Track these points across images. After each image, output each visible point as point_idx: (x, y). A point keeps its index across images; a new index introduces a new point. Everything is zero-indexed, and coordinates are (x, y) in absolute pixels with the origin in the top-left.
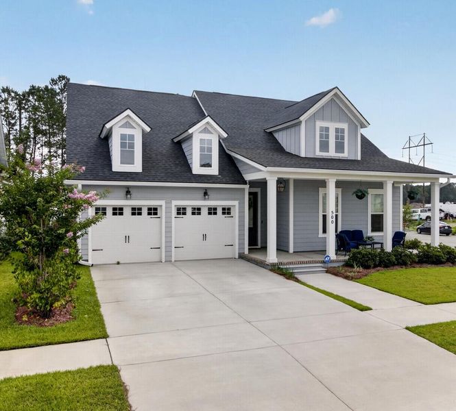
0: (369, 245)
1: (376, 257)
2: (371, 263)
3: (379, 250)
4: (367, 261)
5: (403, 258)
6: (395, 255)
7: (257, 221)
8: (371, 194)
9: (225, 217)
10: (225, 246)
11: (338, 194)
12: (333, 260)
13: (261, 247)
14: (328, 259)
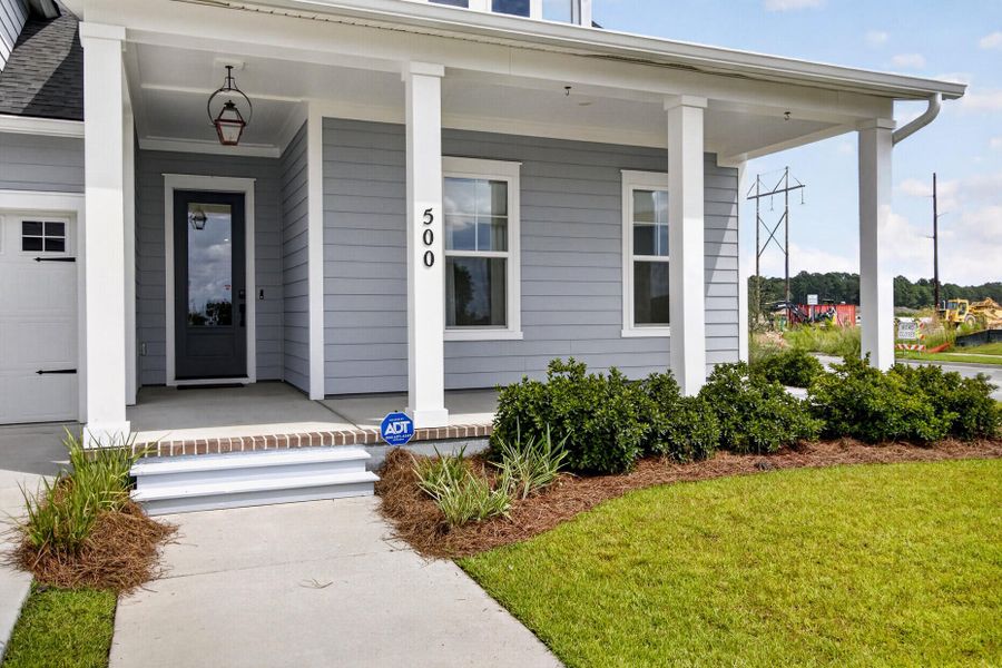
7: (244, 291)
8: (635, 191)
9: (38, 259)
10: (41, 372)
11: (506, 183)
12: (432, 431)
13: (258, 381)
14: (400, 432)
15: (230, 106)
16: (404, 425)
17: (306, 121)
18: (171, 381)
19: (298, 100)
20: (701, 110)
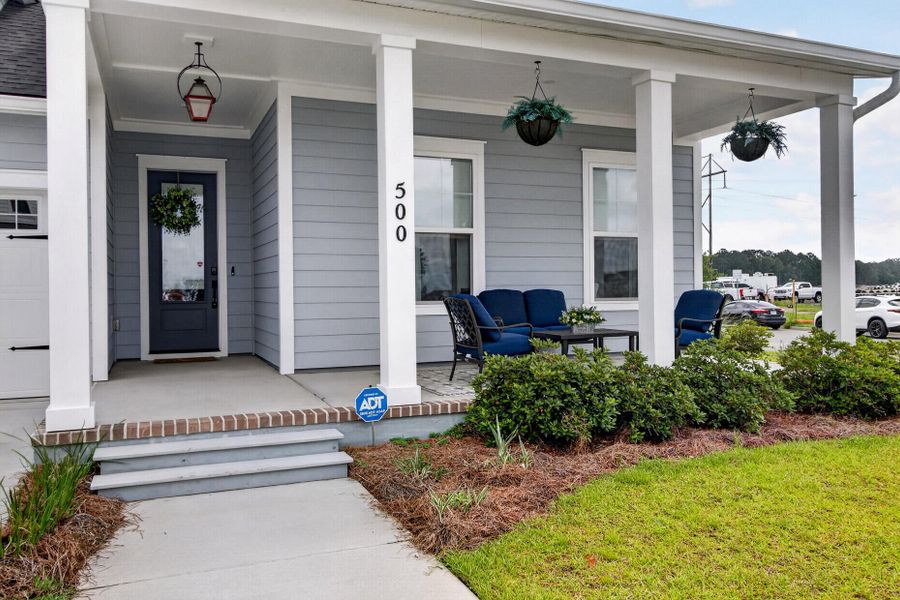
0: (584, 339)
1: (603, 390)
2: (577, 425)
3: (620, 362)
4: (556, 415)
5: (734, 396)
6: (694, 384)
7: (217, 268)
8: (595, 169)
9: (11, 237)
10: (13, 349)
11: (471, 161)
12: (406, 409)
13: (229, 355)
14: (374, 407)
15: (200, 82)
16: (378, 400)
17: (276, 101)
18: (145, 355)
19: (267, 79)
20: (670, 85)
